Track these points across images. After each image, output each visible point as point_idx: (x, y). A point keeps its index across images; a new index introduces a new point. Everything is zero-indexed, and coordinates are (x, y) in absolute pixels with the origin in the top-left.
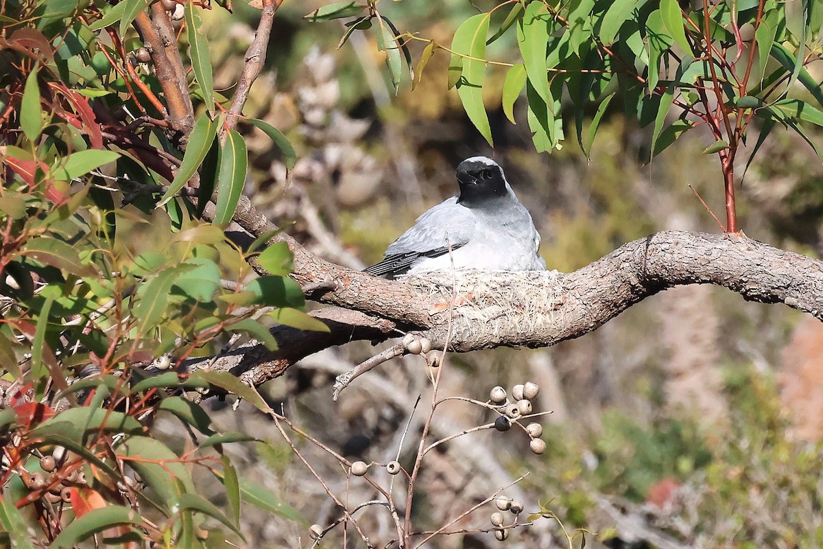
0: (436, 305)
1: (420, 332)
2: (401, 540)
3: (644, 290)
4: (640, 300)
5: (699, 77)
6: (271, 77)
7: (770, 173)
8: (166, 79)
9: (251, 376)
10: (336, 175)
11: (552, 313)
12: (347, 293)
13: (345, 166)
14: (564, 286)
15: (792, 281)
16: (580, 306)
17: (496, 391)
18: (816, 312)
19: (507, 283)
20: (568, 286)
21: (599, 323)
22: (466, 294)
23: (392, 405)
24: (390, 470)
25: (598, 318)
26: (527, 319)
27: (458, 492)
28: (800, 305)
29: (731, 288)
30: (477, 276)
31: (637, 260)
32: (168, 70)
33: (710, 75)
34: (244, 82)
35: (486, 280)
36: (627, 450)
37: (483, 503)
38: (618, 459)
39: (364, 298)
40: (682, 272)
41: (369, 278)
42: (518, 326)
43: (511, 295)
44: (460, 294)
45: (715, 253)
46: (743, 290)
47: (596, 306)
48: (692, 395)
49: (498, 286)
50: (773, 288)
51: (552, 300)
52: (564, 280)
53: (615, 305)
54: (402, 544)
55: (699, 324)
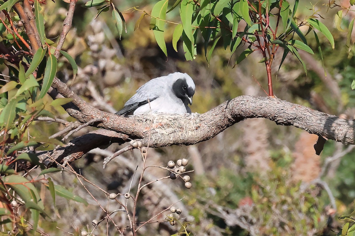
0: (146, 128)
1: (139, 140)
2: (131, 226)
3: (234, 120)
4: (232, 125)
5: (256, 31)
6: (75, 30)
7: (290, 69)
8: (31, 34)
9: (68, 159)
10: (104, 72)
11: (195, 131)
12: (108, 124)
13: (107, 68)
14: (200, 119)
15: (297, 116)
16: (207, 127)
17: (170, 163)
18: (307, 129)
19: (176, 118)
20: (202, 119)
21: (215, 135)
22: (159, 123)
23: (128, 168)
24: (126, 197)
25: (215, 132)
26: (184, 133)
27: (156, 205)
28: (300, 126)
29: (271, 119)
30: (163, 115)
31: (231, 108)
32: (31, 30)
33: (261, 29)
34: (63, 34)
35: (167, 117)
36: (230, 185)
37: (167, 209)
38: (226, 189)
39: (116, 125)
40: (250, 113)
41: (117, 117)
42: (181, 137)
43: (178, 124)
44: (156, 123)
45: (264, 105)
46: (276, 120)
47: (213, 127)
48: (257, 162)
49: (172, 120)
50: (289, 119)
51: (195, 125)
52: (200, 117)
53: (222, 127)
54: (131, 228)
55: (260, 132)
